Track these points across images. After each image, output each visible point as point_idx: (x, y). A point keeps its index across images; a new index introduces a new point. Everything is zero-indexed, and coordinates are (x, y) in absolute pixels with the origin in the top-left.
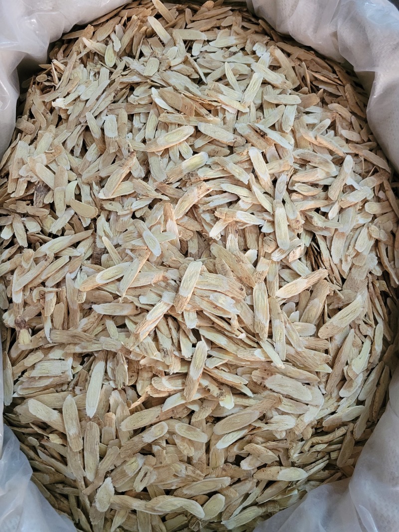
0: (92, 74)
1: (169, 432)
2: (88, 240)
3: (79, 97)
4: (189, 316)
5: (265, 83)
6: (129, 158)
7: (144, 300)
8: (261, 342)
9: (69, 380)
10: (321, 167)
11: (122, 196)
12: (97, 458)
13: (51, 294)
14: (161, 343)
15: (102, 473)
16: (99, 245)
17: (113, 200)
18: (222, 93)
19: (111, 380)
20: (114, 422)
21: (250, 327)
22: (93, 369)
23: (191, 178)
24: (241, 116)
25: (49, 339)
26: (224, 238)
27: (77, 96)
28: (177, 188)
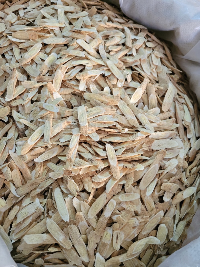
1: (117, 204)
2: (12, 128)
4: (92, 135)
5: (66, 13)
6: (13, 73)
7: (63, 140)
8: (138, 129)
9: (43, 211)
10: (116, 35)
11: (20, 95)
12: (84, 245)
13: (5, 167)
14: (85, 157)
15: (92, 252)
16: (21, 127)
17: (15, 99)
19: (68, 194)
20: (83, 217)
21: (127, 125)
22: (54, 195)
23: (53, 67)
24: (63, 30)
25: (17, 196)
26: (88, 89)
28: (49, 76)
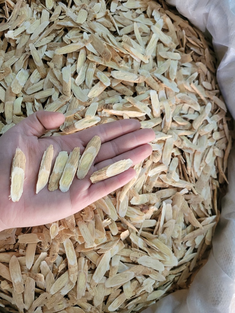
0: (35, 13)
3: (25, 31)
18: (132, 46)
27: (23, 30)
